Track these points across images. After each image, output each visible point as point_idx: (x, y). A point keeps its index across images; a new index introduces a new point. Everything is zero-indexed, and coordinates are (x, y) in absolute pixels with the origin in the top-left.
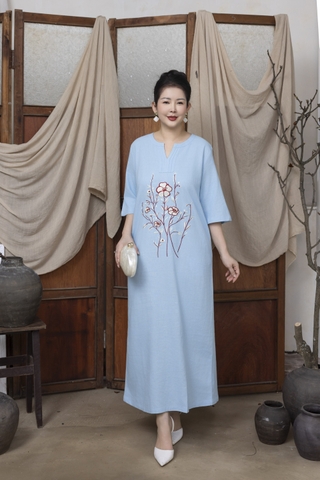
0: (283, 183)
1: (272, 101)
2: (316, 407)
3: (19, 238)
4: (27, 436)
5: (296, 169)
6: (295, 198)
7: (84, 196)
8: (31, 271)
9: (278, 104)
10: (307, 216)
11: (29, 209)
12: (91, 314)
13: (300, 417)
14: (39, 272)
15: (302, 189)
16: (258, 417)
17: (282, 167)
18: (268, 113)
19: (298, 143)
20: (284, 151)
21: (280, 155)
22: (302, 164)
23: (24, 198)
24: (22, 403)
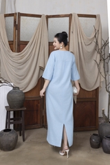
0: (98, 65)
1: (95, 40)
2: (109, 136)
3: (18, 81)
4: (20, 145)
5: (102, 61)
6: (102, 70)
7: (38, 69)
8: (22, 91)
9: (97, 41)
10: (106, 75)
11: (21, 72)
12: (39, 105)
13: (104, 139)
14: (24, 92)
15: (104, 67)
16: (91, 139)
17: (98, 61)
18: (94, 44)
19: (103, 53)
20: (99, 56)
21: (97, 57)
22: (104, 60)
23: (19, 69)
24: (18, 133)
